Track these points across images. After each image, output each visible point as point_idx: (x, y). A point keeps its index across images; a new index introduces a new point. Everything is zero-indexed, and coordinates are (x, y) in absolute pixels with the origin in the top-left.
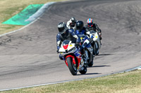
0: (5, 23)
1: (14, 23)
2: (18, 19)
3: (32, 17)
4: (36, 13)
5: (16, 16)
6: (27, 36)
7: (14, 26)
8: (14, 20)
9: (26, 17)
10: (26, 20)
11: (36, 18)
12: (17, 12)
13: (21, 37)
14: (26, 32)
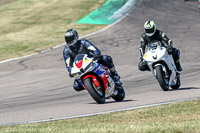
0: (81, 22)
1: (92, 22)
2: (98, 17)
3: (118, 13)
4: (124, 7)
5: (96, 11)
6: (112, 40)
7: (92, 26)
8: (93, 18)
9: (109, 13)
10: (109, 18)
11: (124, 14)
12: (97, 6)
13: (103, 42)
14: (110, 34)
